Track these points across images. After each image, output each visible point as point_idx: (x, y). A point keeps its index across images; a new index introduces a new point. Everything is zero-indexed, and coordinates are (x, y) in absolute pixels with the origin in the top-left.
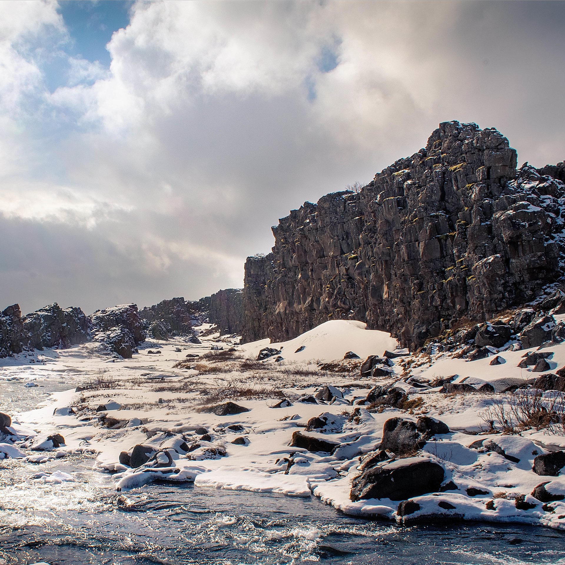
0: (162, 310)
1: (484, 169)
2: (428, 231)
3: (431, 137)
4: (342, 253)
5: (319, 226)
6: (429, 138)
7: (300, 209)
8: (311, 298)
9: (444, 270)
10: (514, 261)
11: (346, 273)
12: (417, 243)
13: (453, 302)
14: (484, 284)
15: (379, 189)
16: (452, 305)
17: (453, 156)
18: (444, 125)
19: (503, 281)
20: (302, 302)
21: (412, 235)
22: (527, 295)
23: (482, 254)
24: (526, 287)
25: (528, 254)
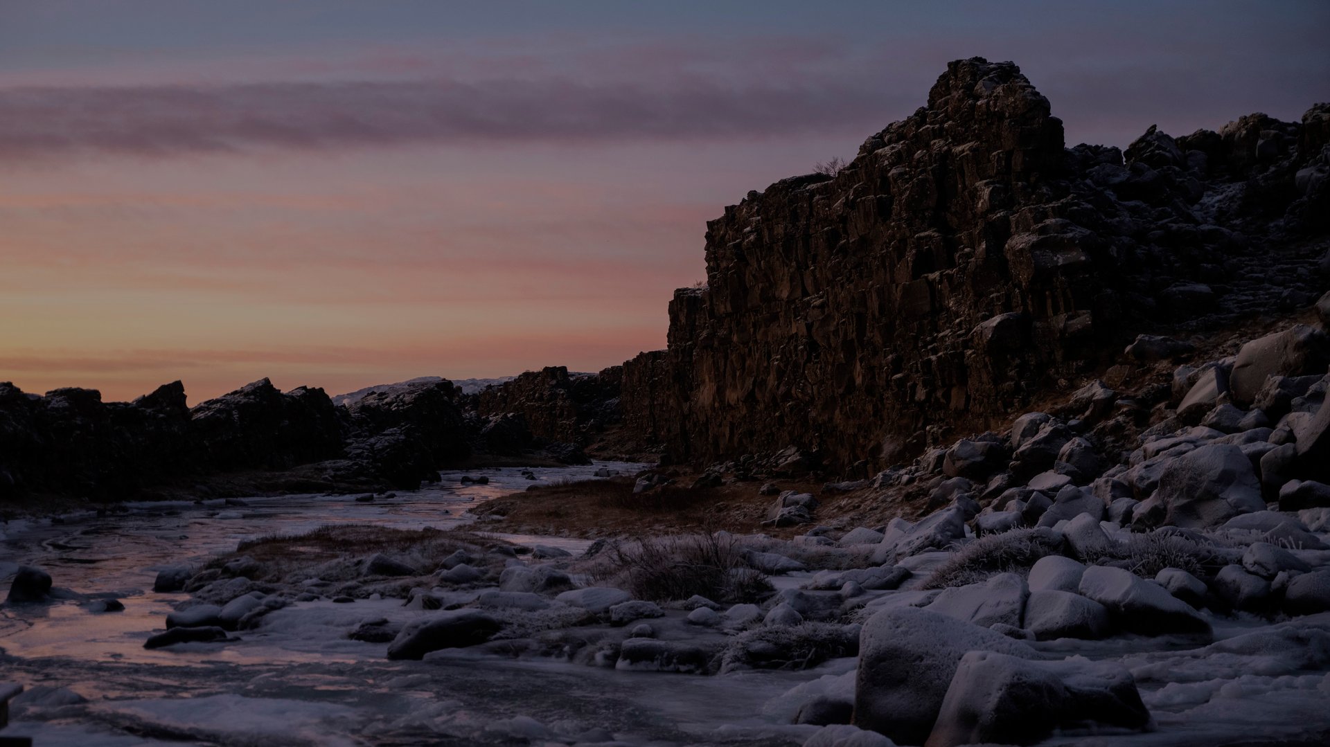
0: (522, 392)
1: (1001, 155)
2: (910, 264)
3: (935, 87)
4: (805, 293)
5: (766, 242)
6: (933, 89)
7: (742, 204)
8: (753, 379)
9: (937, 336)
10: (1038, 324)
11: (805, 333)
12: (894, 285)
13: (947, 396)
14: (986, 366)
15: (856, 178)
16: (944, 401)
17: (962, 126)
18: (955, 66)
19: (1018, 361)
20: (739, 387)
21: (888, 270)
22: (1059, 387)
23: (987, 310)
24: (1057, 372)
25: (1062, 314)
